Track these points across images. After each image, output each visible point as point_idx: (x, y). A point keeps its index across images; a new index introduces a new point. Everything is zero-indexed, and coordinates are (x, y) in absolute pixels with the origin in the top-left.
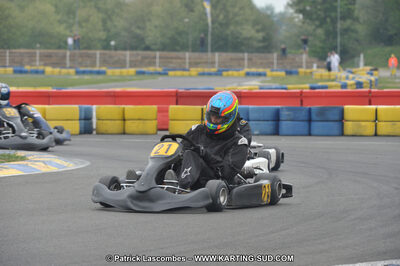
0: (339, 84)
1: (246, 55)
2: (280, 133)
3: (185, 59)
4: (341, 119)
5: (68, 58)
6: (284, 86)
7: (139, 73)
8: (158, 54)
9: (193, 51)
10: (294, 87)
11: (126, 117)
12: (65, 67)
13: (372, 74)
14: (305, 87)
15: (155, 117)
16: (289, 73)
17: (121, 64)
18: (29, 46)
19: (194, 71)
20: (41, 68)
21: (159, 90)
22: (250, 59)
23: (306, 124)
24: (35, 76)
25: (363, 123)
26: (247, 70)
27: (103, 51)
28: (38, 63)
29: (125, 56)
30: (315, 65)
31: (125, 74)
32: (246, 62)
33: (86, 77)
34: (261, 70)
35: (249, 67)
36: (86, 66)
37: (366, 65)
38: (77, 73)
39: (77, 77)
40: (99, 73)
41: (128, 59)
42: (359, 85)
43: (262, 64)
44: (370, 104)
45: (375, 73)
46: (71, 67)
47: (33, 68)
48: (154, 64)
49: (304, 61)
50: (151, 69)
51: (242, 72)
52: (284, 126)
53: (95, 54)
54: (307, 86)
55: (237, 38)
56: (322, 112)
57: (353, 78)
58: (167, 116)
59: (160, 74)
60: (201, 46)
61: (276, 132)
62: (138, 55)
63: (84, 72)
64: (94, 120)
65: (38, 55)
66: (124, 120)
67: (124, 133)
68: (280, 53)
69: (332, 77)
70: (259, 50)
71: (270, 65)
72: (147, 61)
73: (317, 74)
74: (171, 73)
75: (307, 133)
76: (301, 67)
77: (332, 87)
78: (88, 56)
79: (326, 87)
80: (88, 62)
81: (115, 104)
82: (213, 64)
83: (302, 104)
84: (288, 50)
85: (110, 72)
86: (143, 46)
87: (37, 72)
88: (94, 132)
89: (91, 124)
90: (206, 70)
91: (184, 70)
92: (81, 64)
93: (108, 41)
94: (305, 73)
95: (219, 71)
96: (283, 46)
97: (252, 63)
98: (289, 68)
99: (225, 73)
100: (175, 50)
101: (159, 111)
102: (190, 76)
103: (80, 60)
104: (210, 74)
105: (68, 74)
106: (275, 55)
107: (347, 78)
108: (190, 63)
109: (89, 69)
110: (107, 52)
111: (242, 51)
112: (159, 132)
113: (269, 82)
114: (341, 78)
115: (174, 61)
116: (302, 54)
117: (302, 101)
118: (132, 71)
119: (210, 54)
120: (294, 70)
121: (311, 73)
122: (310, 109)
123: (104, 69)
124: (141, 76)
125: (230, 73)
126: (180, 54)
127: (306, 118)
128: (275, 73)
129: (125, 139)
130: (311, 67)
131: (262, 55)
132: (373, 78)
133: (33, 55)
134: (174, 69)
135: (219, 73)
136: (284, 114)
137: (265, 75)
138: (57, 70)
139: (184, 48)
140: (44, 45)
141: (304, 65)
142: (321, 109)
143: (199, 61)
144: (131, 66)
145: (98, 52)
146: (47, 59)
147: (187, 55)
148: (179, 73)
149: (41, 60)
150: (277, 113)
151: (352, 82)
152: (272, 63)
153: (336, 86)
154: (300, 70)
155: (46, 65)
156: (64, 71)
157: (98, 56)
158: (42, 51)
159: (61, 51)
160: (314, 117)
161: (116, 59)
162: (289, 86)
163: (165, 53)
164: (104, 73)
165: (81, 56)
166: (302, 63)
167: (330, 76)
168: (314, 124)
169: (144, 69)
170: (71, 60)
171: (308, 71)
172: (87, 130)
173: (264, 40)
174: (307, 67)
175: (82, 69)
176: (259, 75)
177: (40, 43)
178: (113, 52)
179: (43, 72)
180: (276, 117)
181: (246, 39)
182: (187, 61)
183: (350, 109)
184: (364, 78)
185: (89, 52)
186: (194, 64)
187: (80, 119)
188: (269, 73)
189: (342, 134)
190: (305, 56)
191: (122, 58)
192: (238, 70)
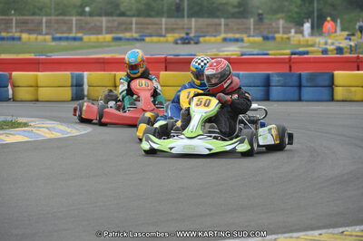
0: (320, 50)
1: (223, 20)
2: (271, 98)
3: (161, 24)
4: (331, 85)
5: (44, 25)
6: (265, 52)
7: (115, 39)
8: (134, 20)
9: (169, 17)
10: (275, 52)
12: (41, 34)
13: (350, 39)
14: (285, 53)
16: (266, 38)
17: (98, 30)
18: (5, 13)
19: (171, 37)
20: (17, 35)
22: (226, 25)
23: (296, 89)
24: (12, 42)
25: (353, 89)
26: (223, 36)
27: (79, 18)
28: (14, 30)
29: (101, 22)
30: (293, 31)
31: (101, 40)
32: (223, 27)
33: (64, 43)
34: (237, 36)
35: (225, 32)
36: (62, 33)
37: (343, 30)
38: (54, 39)
39: (54, 43)
40: (75, 39)
41: (104, 25)
42: (340, 50)
43: (238, 29)
44: (358, 70)
45: (353, 38)
46: (47, 34)
47: (10, 35)
48: (128, 29)
49: (281, 26)
50: (128, 35)
51: (219, 38)
52: (275, 91)
53: (72, 20)
54: (288, 51)
55: (213, 3)
56: (312, 78)
57: (333, 44)
59: (136, 40)
60: (177, 11)
61: (267, 98)
62: (114, 21)
63: (60, 39)
64: (86, 87)
65: (14, 22)
66: (115, 86)
68: (257, 18)
69: (310, 43)
70: (234, 16)
71: (246, 31)
72: (124, 27)
73: (295, 39)
74: (147, 39)
75: (297, 98)
76: (278, 32)
77: (313, 52)
78: (65, 22)
79: (307, 53)
80: (65, 29)
81: (104, 71)
83: (290, 70)
84: (265, 16)
85: (86, 38)
86: (118, 12)
87: (13, 39)
88: (86, 98)
89: (83, 90)
91: (161, 36)
92: (57, 31)
93: (82, 7)
94: (282, 38)
96: (260, 12)
97: (228, 29)
98: (265, 33)
99: (202, 39)
100: (149, 16)
102: (167, 41)
103: (56, 26)
105: (45, 40)
106: (252, 20)
107: (326, 43)
108: (166, 29)
109: (65, 35)
110: (83, 18)
111: (218, 17)
113: (246, 47)
114: (319, 43)
115: (150, 26)
116: (278, 19)
117: (290, 67)
118: (109, 37)
119: (186, 20)
120: (270, 35)
121: (289, 38)
122: (300, 75)
123: (79, 35)
124: (118, 43)
125: (207, 38)
126: (156, 20)
127: (297, 84)
128: (251, 39)
130: (290, 32)
131: (239, 21)
132: (352, 44)
133: (8, 23)
134: (151, 36)
135: (196, 39)
136: (275, 80)
137: (242, 40)
138: (33, 37)
139: (159, 14)
140: (20, 12)
141: (281, 30)
142: (312, 75)
143: (175, 26)
144: (107, 33)
145: (74, 18)
146: (24, 27)
147: (164, 20)
148: (155, 39)
149: (16, 27)
150: (268, 78)
151: (332, 47)
152: (250, 29)
153: (317, 52)
154: (277, 35)
155: (21, 32)
156: (40, 37)
157: (74, 22)
158: (18, 18)
159: (37, 17)
160: (304, 82)
161: (93, 25)
162: (270, 52)
163: (141, 19)
164: (81, 39)
165: (57, 22)
166: (279, 28)
167: (307, 41)
168: (303, 89)
169: (121, 35)
170: (46, 27)
171: (285, 36)
172: (78, 96)
173: (240, 5)
174: (284, 33)
175: (58, 35)
176: (237, 40)
177: (15, 10)
178: (88, 18)
179: (20, 39)
180: (267, 83)
181: (221, 4)
182: (164, 27)
183: (340, 75)
184: (344, 44)
185: (67, 18)
186: (171, 30)
187: (72, 86)
188: (246, 39)
189: (332, 99)
190: (281, 22)
191: (98, 24)
192: (215, 36)
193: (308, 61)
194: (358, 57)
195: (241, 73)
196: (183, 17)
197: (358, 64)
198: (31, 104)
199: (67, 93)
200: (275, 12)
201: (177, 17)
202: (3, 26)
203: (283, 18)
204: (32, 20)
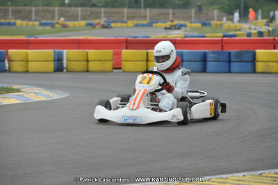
0: (246, 33)
1: (171, 11)
2: (207, 71)
3: (123, 13)
4: (254, 60)
5: (33, 14)
6: (203, 35)
7: (88, 25)
8: (103, 10)
9: (129, 7)
10: (211, 35)
11: (89, 59)
12: (31, 20)
13: (268, 25)
14: (218, 36)
15: (111, 58)
16: (204, 24)
17: (74, 18)
18: (4, 4)
19: (130, 23)
20: (13, 21)
21: (113, 38)
22: (173, 14)
23: (227, 64)
24: (8, 27)
25: (270, 64)
27: (60, 8)
28: (10, 17)
29: (78, 12)
30: (225, 19)
31: (77, 25)
32: (171, 15)
34: (182, 22)
36: (47, 19)
37: (263, 18)
38: (41, 24)
39: (41, 28)
41: (80, 13)
42: (260, 34)
43: (183, 17)
44: (274, 49)
45: (270, 24)
46: (36, 20)
47: (7, 21)
48: (98, 17)
49: (215, 15)
52: (210, 65)
53: (54, 10)
54: (221, 34)
56: (239, 55)
57: (255, 29)
58: (121, 58)
60: (135, 3)
61: (204, 70)
62: (87, 10)
63: (46, 24)
64: (65, 61)
65: (10, 11)
66: (88, 61)
67: (88, 71)
69: (238, 28)
70: (179, 7)
71: (189, 18)
72: (94, 15)
73: (226, 25)
74: (113, 25)
75: (227, 69)
76: (213, 20)
77: (240, 35)
78: (49, 12)
79: (235, 36)
80: (49, 16)
81: (79, 49)
82: (145, 17)
83: (222, 49)
84: (203, 7)
86: (90, 3)
87: (9, 24)
88: (65, 70)
89: (62, 64)
90: (140, 22)
91: (123, 22)
92: (43, 18)
94: (216, 25)
95: (149, 23)
96: (199, 3)
97: (175, 17)
98: (203, 20)
99: (154, 25)
100: (114, 7)
101: (115, 54)
102: (128, 27)
103: (43, 14)
104: (143, 25)
105: (34, 25)
106: (193, 11)
107: (250, 28)
108: (127, 17)
109: (49, 21)
110: (63, 8)
111: (167, 8)
112: (114, 70)
113: (189, 31)
114: (245, 28)
115: (115, 15)
116: (214, 9)
117: (222, 47)
118: (83, 23)
119: (142, 10)
120: (207, 22)
121: (221, 25)
122: (230, 52)
124: (90, 27)
125: (159, 24)
126: (120, 10)
127: (227, 59)
128: (193, 25)
129: (89, 76)
130: (222, 20)
131: (184, 11)
132: (270, 29)
133: (6, 12)
134: (115, 22)
135: (150, 25)
136: (210, 56)
137: (185, 26)
138: (25, 23)
139: (122, 5)
141: (216, 18)
142: (238, 52)
143: (134, 15)
144: (82, 19)
145: (56, 9)
146: (17, 15)
147: (125, 10)
148: (118, 24)
149: (12, 15)
150: (205, 55)
151: (255, 31)
152: (191, 17)
153: (243, 35)
154: (213, 22)
155: (16, 18)
156: (30, 23)
157: (56, 11)
158: (14, 8)
159: (29, 8)
160: (233, 58)
161: (70, 13)
162: (207, 35)
163: (108, 10)
165: (44, 11)
166: (213, 16)
167: (236, 26)
168: (233, 64)
169: (92, 22)
170: (35, 15)
171: (219, 23)
172: (59, 69)
174: (218, 20)
175: (44, 21)
176: (182, 26)
177: (11, 2)
178: (67, 9)
179: (14, 24)
180: (204, 59)
182: (125, 15)
183: (261, 53)
184: (264, 29)
185: (51, 8)
186: (131, 18)
187: (54, 61)
188: (188, 25)
189: (254, 71)
190: (216, 12)
191: (75, 13)
192: (165, 22)
193: (236, 42)
194: (274, 39)
195: (184, 51)
196: (140, 7)
197: (275, 45)
198: (23, 75)
199: (51, 66)
200: (211, 4)
201: (136, 8)
202: (2, 15)
203: (217, 9)
204: (24, 10)
